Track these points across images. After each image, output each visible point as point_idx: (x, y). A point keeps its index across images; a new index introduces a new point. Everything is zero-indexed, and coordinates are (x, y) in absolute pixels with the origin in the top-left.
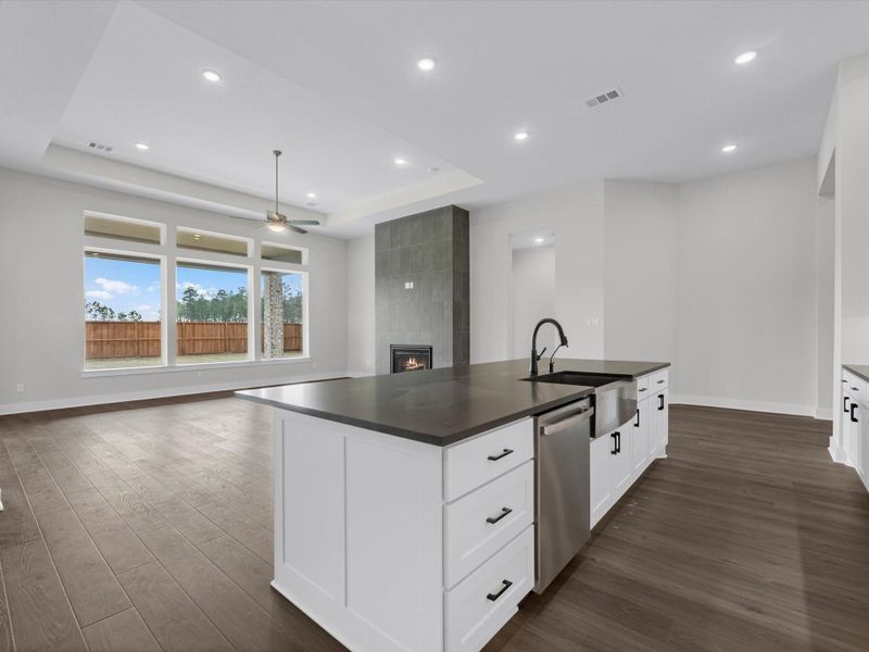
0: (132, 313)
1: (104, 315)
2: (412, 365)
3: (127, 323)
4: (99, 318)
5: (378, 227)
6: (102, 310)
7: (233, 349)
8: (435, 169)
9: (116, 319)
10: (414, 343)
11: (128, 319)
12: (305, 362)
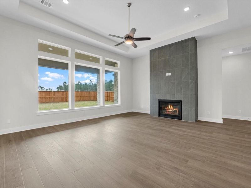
0: (49, 89)
1: (42, 89)
2: (170, 109)
3: (48, 91)
4: (41, 90)
5: (151, 51)
6: (42, 88)
7: (81, 99)
8: (199, 15)
9: (45, 90)
10: (172, 99)
11: (48, 90)
12: (119, 106)
